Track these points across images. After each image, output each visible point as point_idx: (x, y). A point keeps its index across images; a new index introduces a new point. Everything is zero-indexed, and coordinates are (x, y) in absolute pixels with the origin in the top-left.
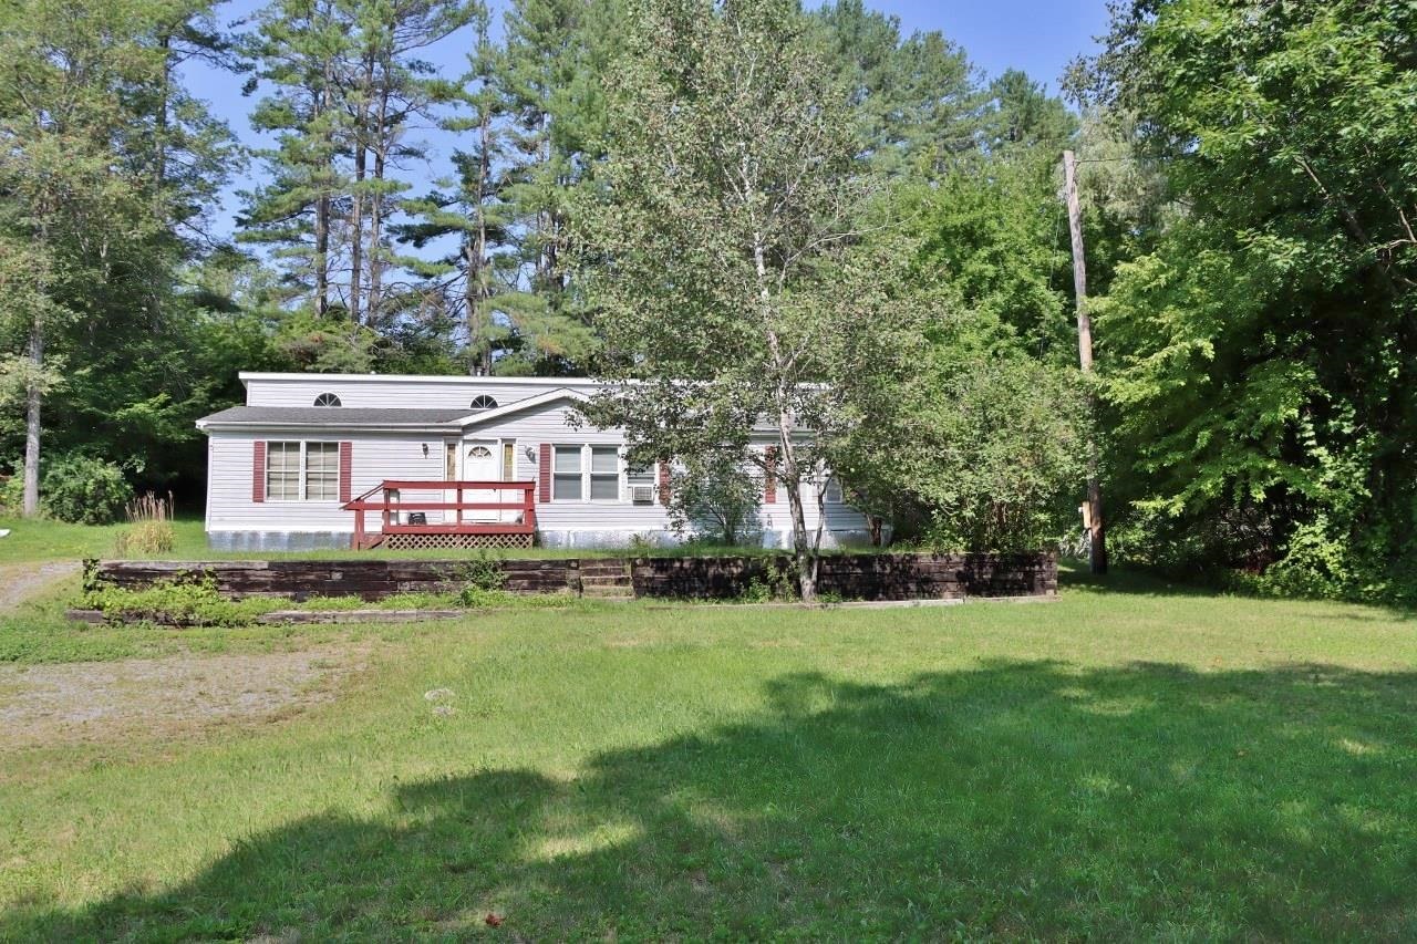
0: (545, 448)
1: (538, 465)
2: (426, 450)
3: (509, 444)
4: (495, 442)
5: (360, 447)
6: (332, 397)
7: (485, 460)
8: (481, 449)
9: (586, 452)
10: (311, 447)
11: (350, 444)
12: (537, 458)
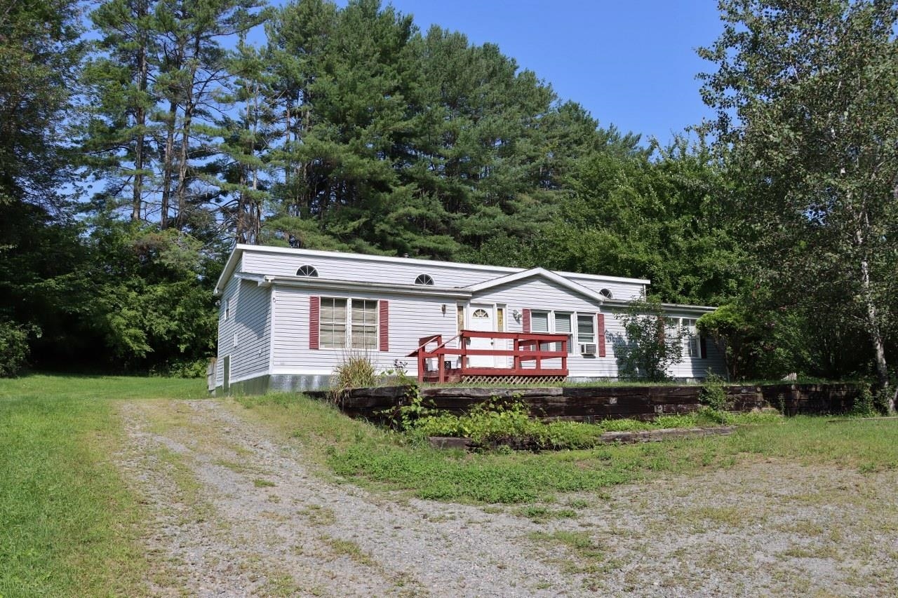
0: (526, 311)
1: (522, 326)
2: (444, 310)
3: (501, 308)
4: (491, 306)
5: (393, 304)
6: (311, 269)
7: (485, 320)
8: (481, 312)
9: (551, 316)
10: (356, 304)
11: (387, 302)
12: (521, 319)
